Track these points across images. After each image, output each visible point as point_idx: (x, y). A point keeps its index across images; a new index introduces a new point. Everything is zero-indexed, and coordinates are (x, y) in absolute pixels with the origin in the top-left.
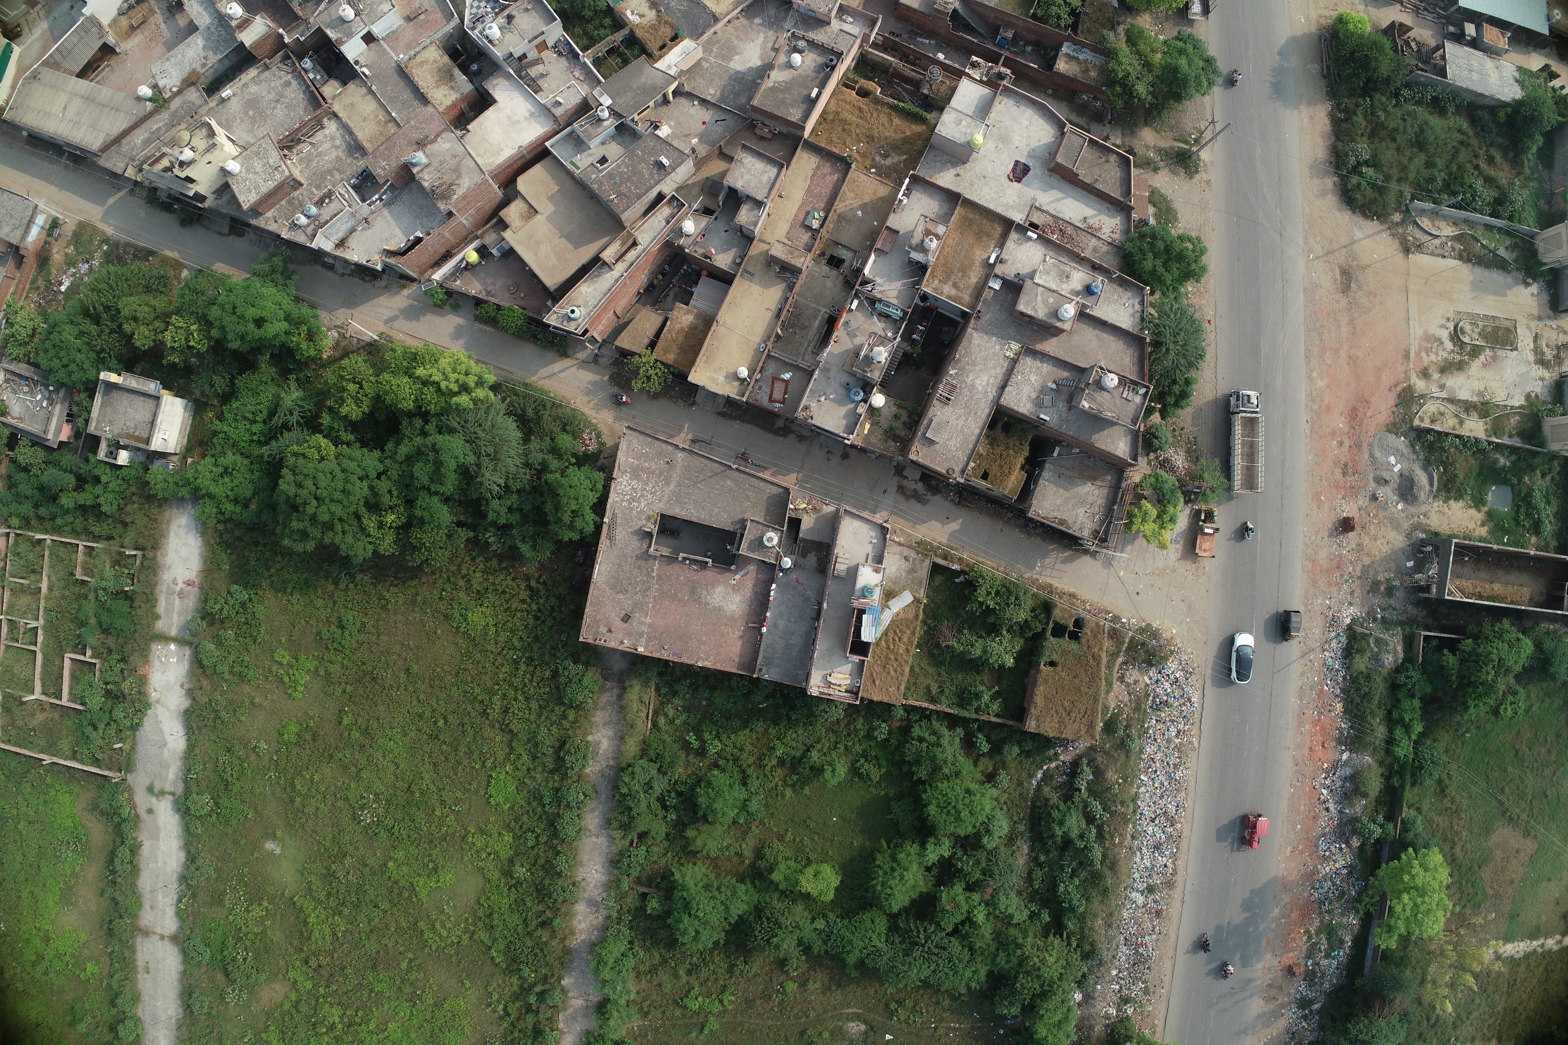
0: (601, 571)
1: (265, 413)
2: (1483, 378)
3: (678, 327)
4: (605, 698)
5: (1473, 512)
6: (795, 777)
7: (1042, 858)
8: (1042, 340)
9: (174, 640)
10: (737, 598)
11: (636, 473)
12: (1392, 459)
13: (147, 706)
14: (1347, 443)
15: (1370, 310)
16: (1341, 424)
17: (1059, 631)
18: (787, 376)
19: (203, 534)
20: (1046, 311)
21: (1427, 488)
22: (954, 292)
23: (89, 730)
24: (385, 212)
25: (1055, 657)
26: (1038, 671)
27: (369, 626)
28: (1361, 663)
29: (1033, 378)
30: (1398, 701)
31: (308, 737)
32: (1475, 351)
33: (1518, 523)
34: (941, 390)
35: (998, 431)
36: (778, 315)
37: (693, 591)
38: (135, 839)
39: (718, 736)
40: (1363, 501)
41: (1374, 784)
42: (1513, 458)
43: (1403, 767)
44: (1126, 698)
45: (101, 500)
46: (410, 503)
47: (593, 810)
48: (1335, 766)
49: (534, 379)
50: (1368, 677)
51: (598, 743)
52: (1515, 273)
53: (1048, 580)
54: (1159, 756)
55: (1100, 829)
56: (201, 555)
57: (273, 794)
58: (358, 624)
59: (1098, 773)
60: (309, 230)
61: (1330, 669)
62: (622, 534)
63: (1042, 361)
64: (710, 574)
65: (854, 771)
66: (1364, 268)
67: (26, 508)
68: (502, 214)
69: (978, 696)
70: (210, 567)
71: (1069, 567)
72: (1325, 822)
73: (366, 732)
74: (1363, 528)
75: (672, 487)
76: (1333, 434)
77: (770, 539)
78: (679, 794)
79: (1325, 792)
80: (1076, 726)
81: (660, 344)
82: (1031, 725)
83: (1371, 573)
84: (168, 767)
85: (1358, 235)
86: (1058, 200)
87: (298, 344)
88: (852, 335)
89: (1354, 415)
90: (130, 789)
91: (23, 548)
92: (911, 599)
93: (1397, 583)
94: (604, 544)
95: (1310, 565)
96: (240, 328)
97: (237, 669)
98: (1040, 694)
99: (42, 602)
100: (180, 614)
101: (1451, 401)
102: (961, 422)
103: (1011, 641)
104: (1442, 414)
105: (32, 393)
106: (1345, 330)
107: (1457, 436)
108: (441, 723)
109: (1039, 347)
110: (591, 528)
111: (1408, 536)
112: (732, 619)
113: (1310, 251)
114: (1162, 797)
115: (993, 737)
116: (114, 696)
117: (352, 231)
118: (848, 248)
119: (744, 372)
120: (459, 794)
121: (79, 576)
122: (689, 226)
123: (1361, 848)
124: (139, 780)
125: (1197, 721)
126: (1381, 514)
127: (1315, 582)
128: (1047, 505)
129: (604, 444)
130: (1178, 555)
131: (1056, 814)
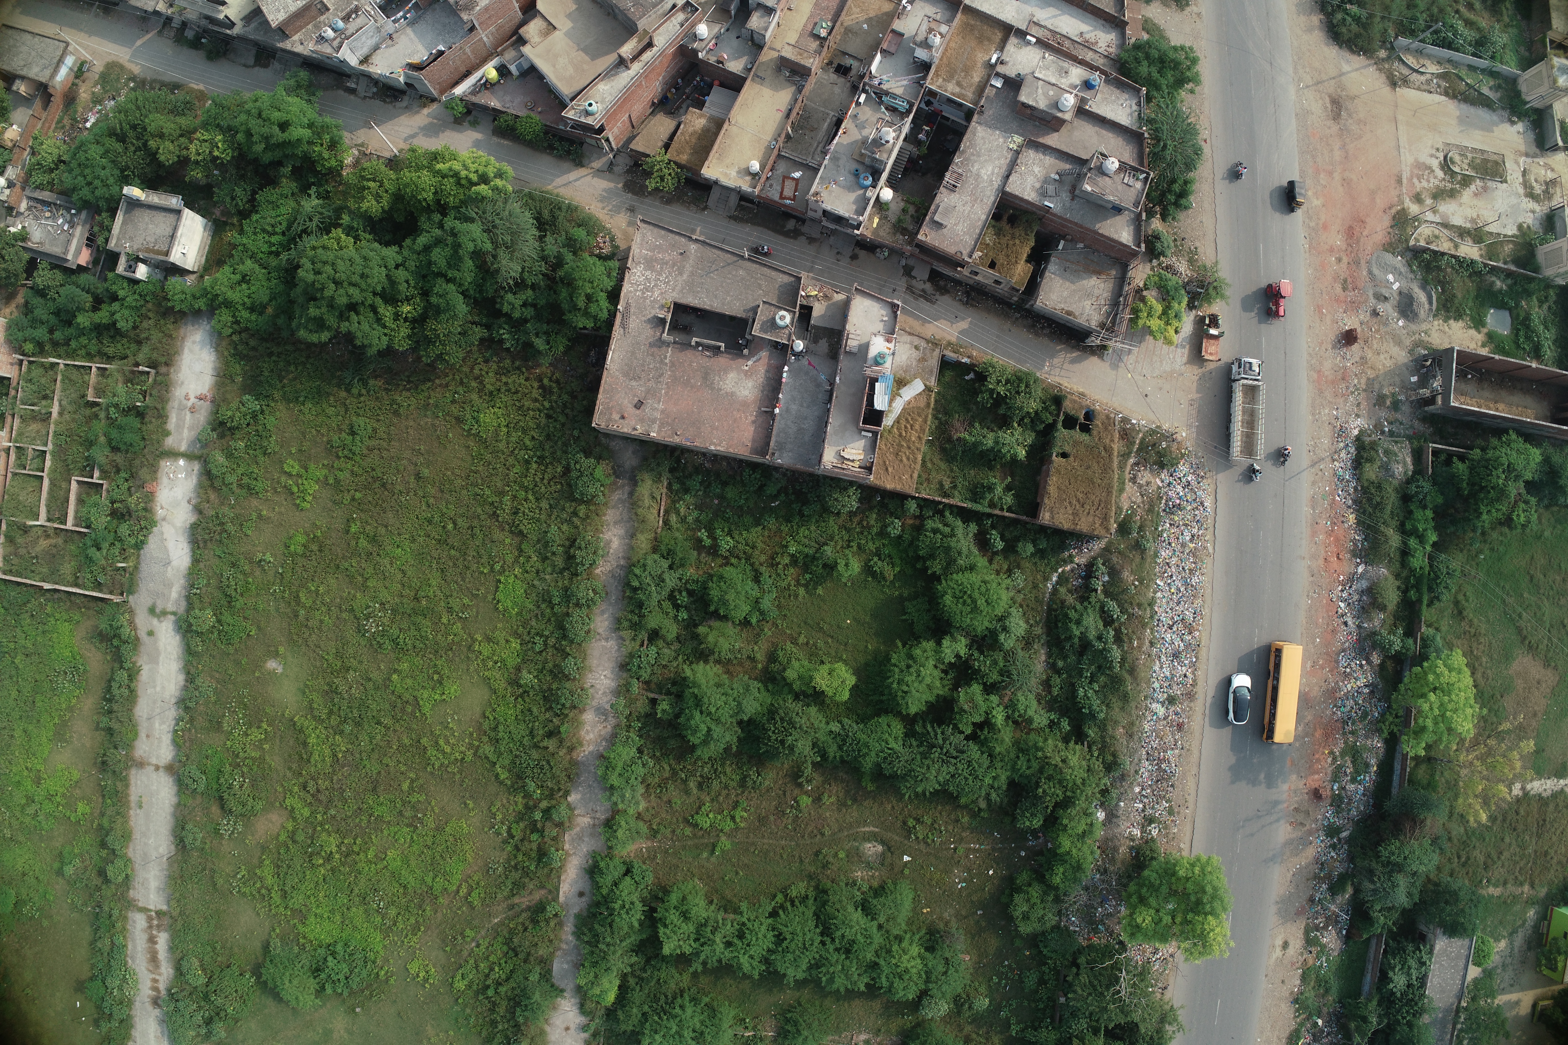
0: (615, 357)
1: (285, 224)
2: (1475, 206)
3: (691, 130)
4: (617, 496)
5: (1473, 332)
6: (808, 576)
7: (1060, 664)
8: (1044, 135)
9: (184, 455)
10: (750, 384)
11: (649, 264)
12: (1391, 277)
13: (153, 523)
14: (1345, 260)
15: (1361, 137)
16: (1339, 241)
17: (1070, 422)
18: (797, 175)
19: (217, 348)
20: (1047, 102)
21: (1427, 306)
22: (957, 90)
23: (92, 552)
24: (409, 31)
25: (1067, 449)
26: (1051, 462)
27: (381, 433)
28: (1371, 472)
29: (1036, 169)
30: (1411, 512)
31: (315, 547)
32: (1466, 181)
33: (1518, 346)
34: (948, 177)
35: (1004, 223)
36: (788, 116)
37: (706, 377)
38: (134, 663)
39: (730, 533)
40: (1364, 316)
41: (1392, 597)
42: (1509, 281)
43: (1419, 580)
44: (1139, 500)
45: (117, 316)
46: (425, 294)
47: (603, 613)
48: (1351, 579)
49: (550, 187)
50: (1379, 487)
51: (608, 543)
52: (1500, 112)
53: (1057, 379)
54: (1174, 560)
55: (1118, 632)
56: (215, 369)
57: (277, 610)
58: (370, 430)
59: (1114, 573)
60: (336, 44)
61: (1341, 480)
62: (634, 323)
63: (1044, 154)
64: (723, 360)
65: (868, 570)
66: (1353, 98)
67: (41, 333)
68: (521, 31)
69: (990, 488)
70: (223, 378)
71: (1077, 367)
72: (1345, 637)
73: (374, 540)
74: (1366, 342)
75: (685, 277)
76: (1331, 250)
77: (782, 318)
78: (690, 593)
79: (1342, 605)
80: (1091, 519)
81: (674, 145)
82: (1045, 517)
83: (1377, 386)
84: (170, 586)
85: (1346, 68)
86: (1055, 16)
87: (320, 154)
88: (861, 127)
89: (1350, 233)
90: (131, 612)
91: (37, 372)
92: (922, 387)
93: (1402, 397)
94: (617, 331)
95: (1315, 376)
96: (265, 130)
97: (246, 480)
98: (1053, 485)
99: (52, 426)
100: (190, 429)
101: (1446, 225)
102: (968, 208)
103: (1022, 434)
104: (1437, 237)
105: (54, 218)
106: (1338, 154)
107: (1453, 256)
108: (450, 526)
109: (1041, 140)
110: (604, 315)
111: (1411, 352)
112: (745, 404)
113: (1300, 80)
114: (1178, 603)
115: (1008, 535)
116: (119, 515)
117: (376, 48)
118: (855, 58)
119: (755, 166)
120: (466, 601)
121: (90, 398)
122: (703, 29)
123: (1382, 666)
124: (140, 601)
125: (1211, 526)
126: (1383, 329)
127: (1321, 392)
128: (1054, 297)
129: (617, 247)
130: (1185, 359)
131: (1072, 614)
